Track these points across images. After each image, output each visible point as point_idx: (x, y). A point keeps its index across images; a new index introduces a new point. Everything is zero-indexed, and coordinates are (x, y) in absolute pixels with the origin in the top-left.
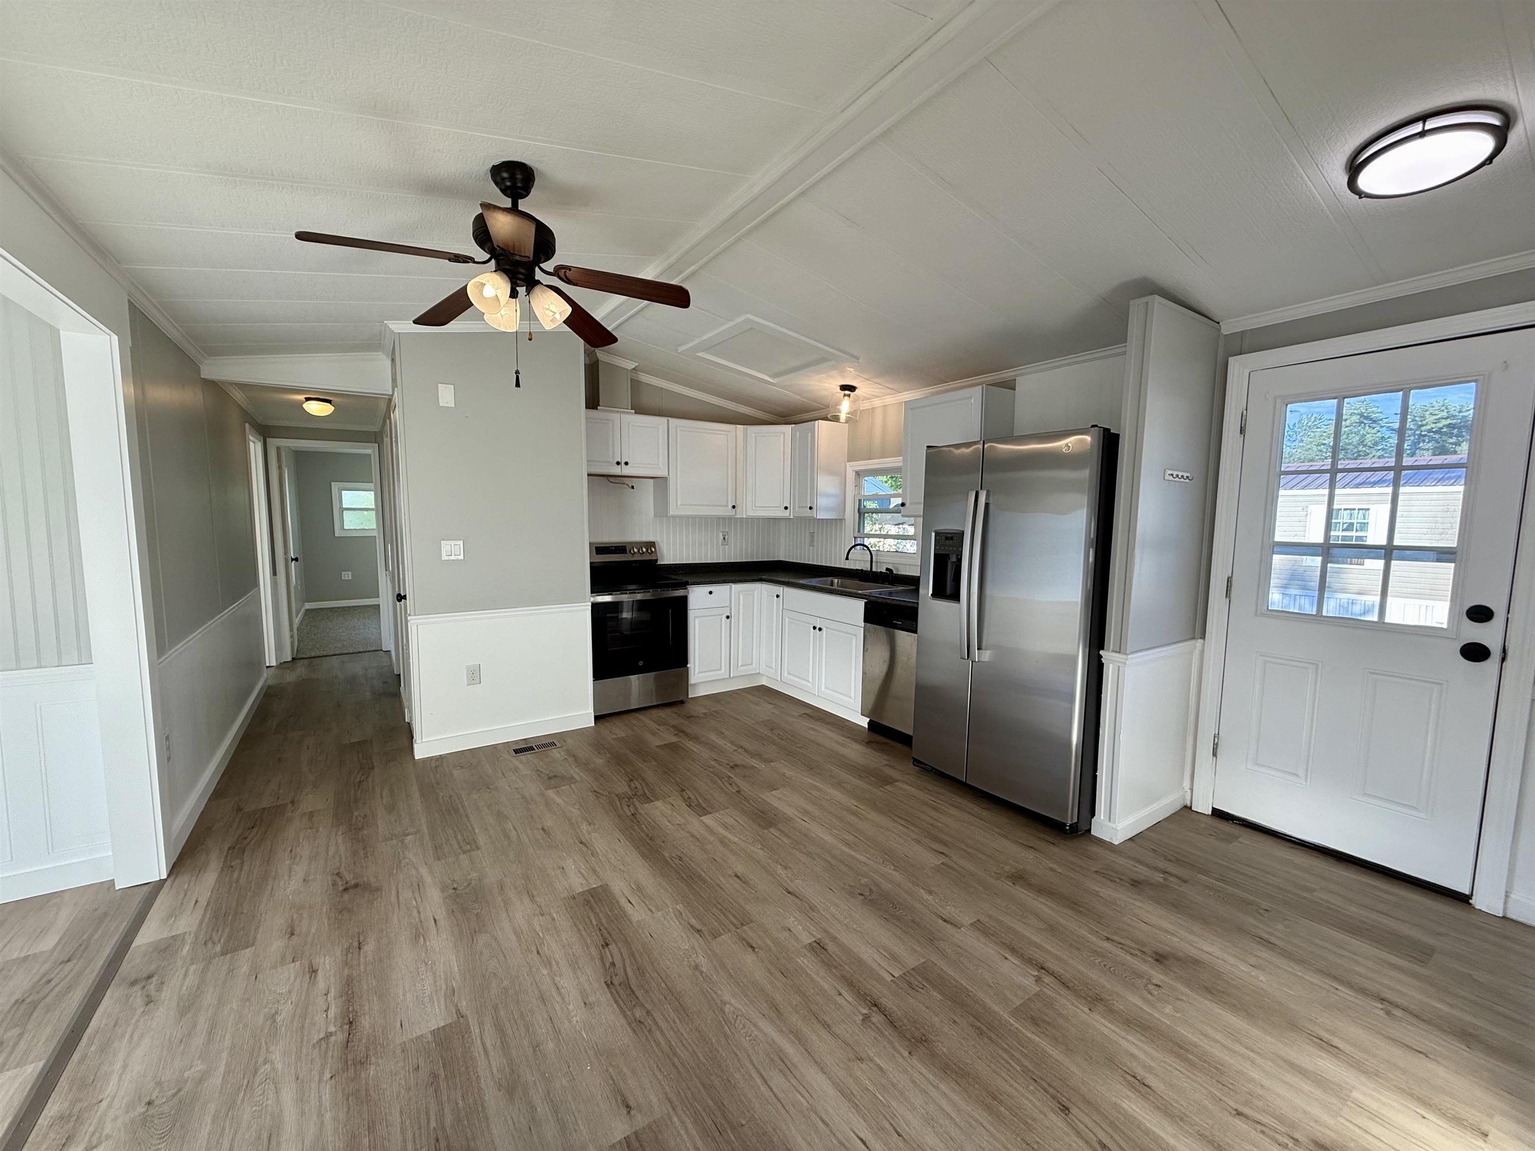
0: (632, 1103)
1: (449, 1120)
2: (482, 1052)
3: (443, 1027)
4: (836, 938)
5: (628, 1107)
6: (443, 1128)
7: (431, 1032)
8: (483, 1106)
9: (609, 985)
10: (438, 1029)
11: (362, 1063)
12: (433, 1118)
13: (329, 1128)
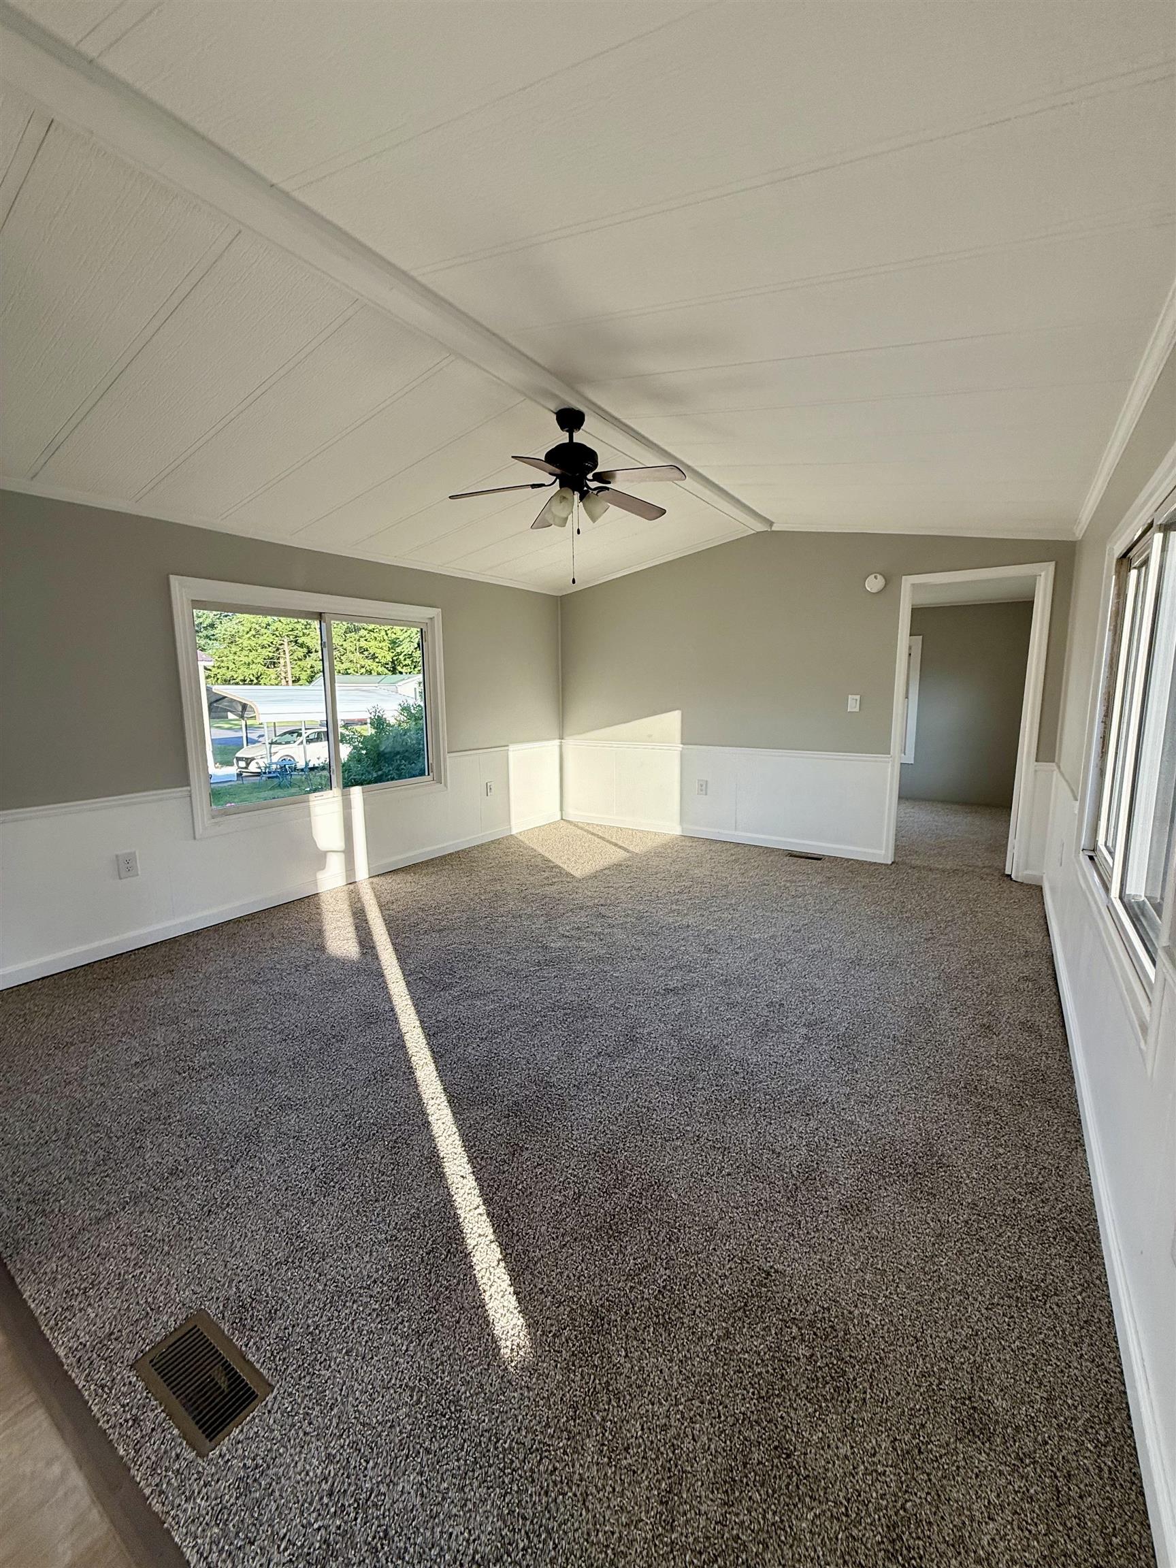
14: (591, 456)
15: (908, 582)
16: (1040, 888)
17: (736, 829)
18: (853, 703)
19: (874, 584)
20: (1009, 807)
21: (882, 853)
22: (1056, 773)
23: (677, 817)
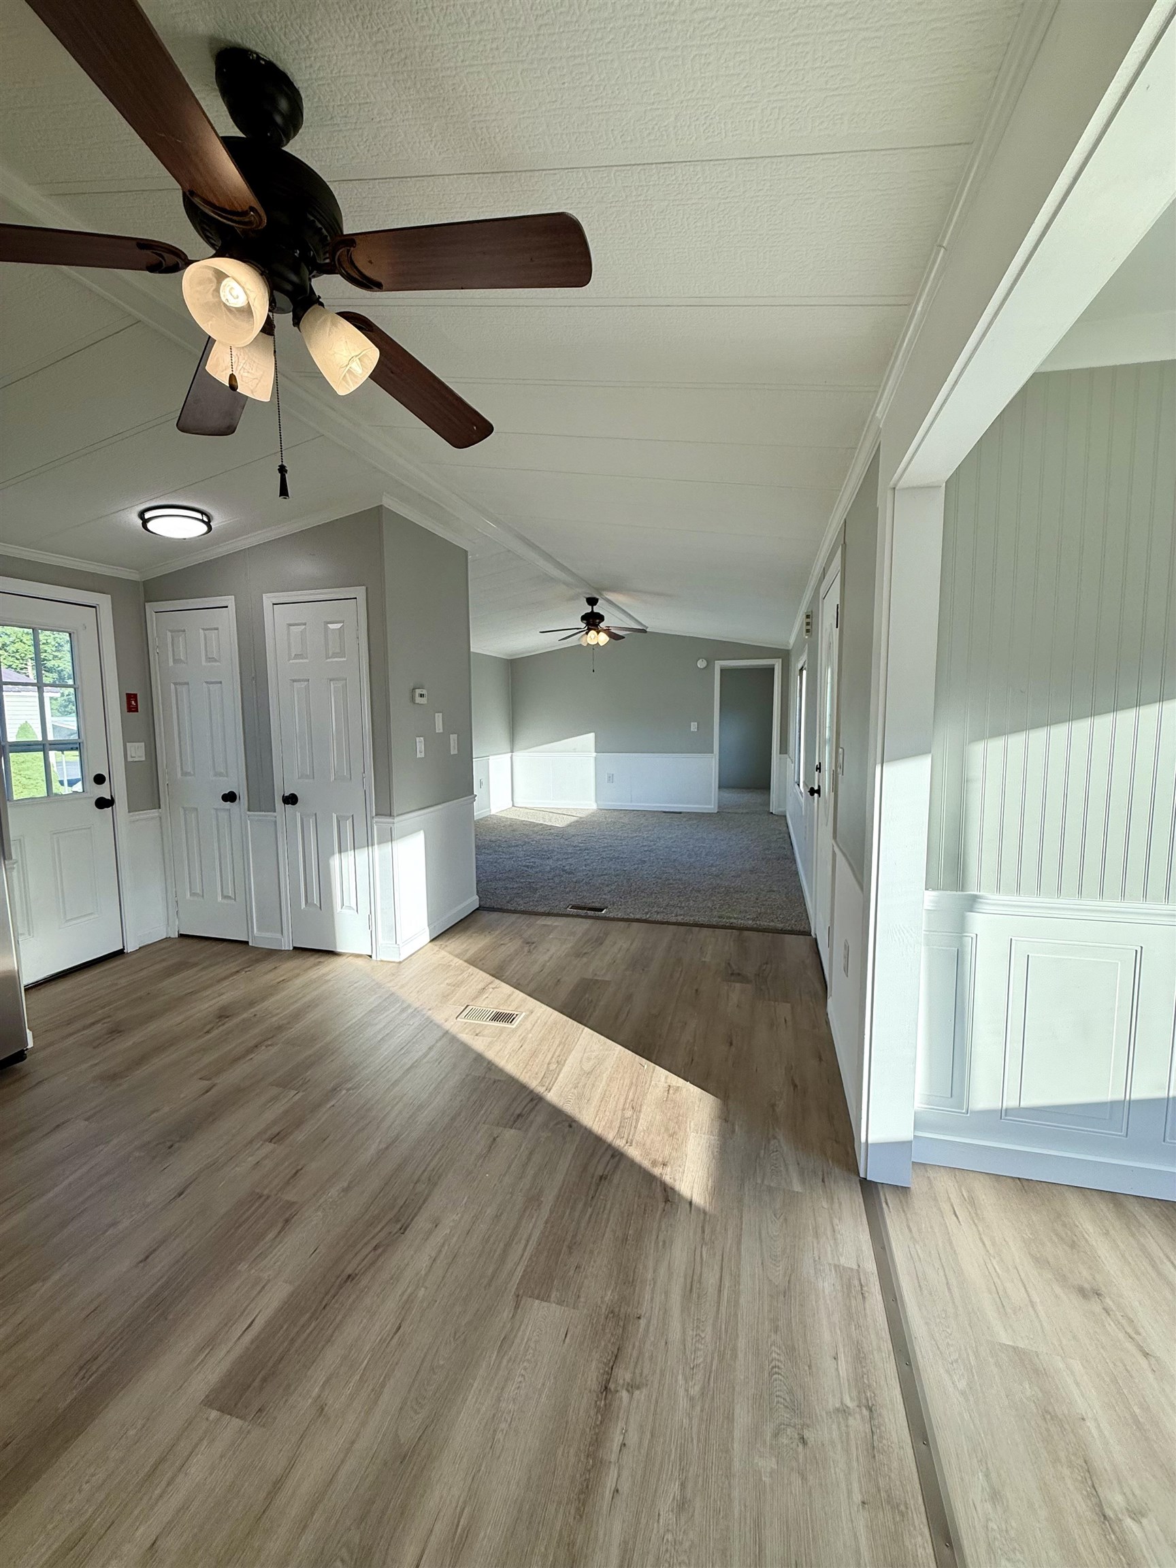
0: (491, 1139)
1: (580, 1205)
2: (531, 1242)
3: (537, 1298)
4: (259, 1133)
5: (494, 1139)
6: (585, 1204)
7: (549, 1302)
8: (558, 1198)
9: (404, 1229)
10: (542, 1300)
11: (612, 1313)
12: (588, 1215)
13: (651, 1264)
14: (601, 618)
15: (718, 665)
16: (785, 816)
17: (631, 802)
18: (694, 727)
19: (701, 664)
20: (770, 789)
21: (712, 807)
22: (788, 759)
23: (593, 798)
